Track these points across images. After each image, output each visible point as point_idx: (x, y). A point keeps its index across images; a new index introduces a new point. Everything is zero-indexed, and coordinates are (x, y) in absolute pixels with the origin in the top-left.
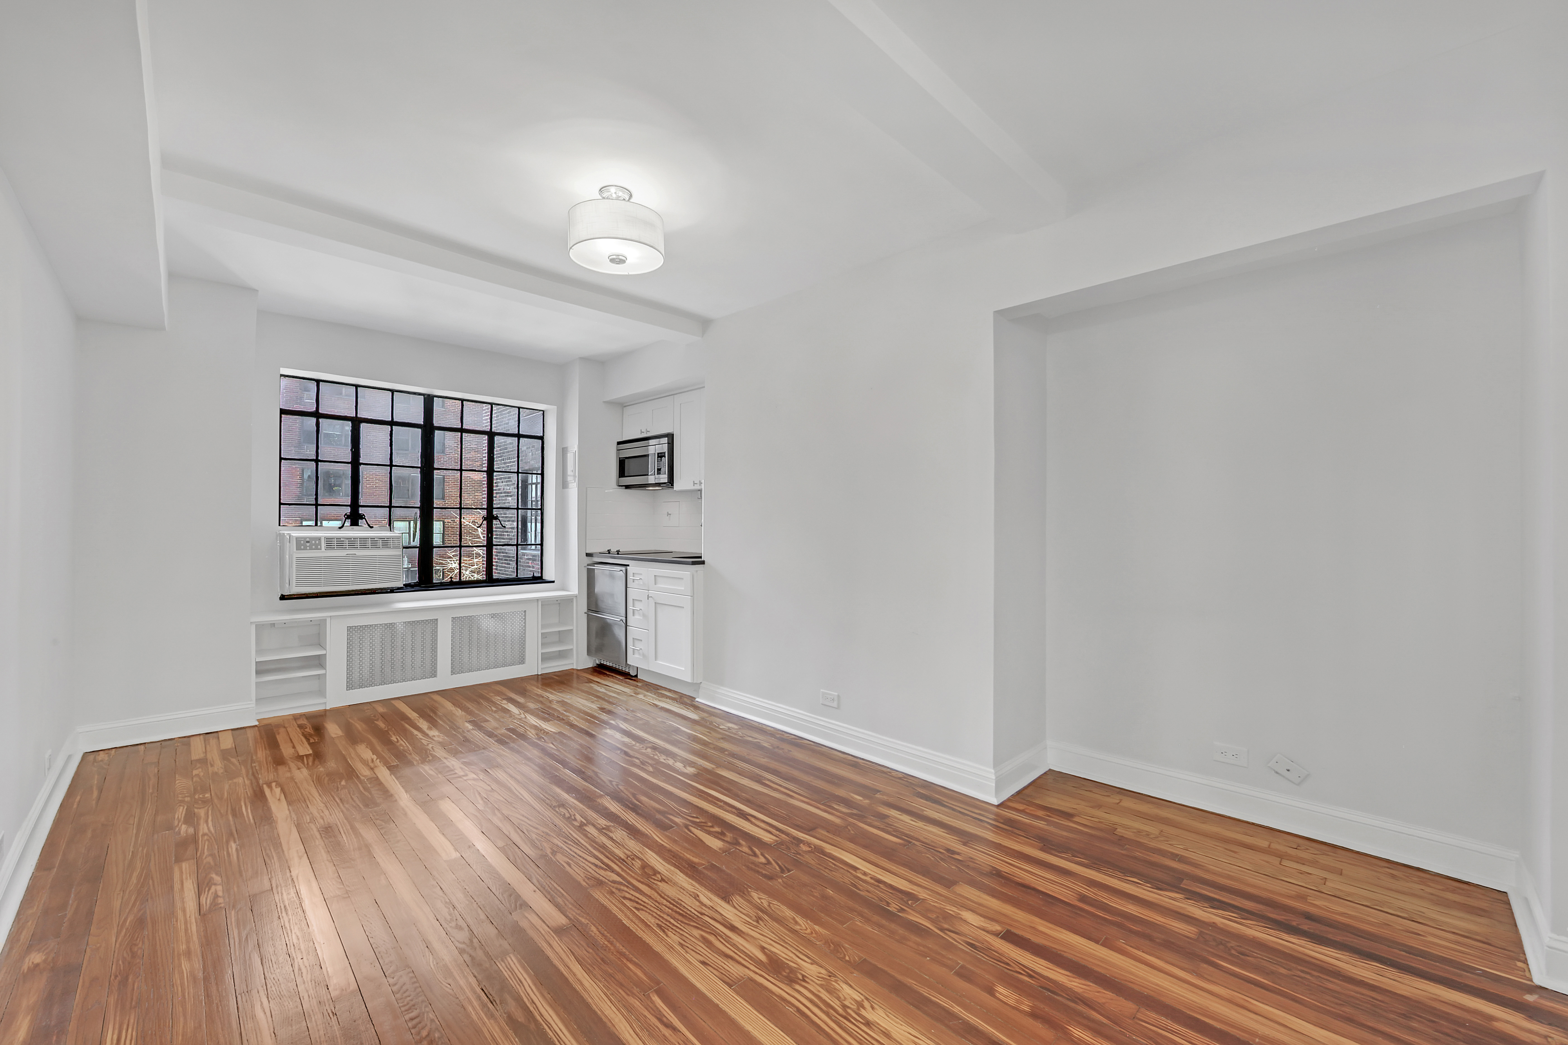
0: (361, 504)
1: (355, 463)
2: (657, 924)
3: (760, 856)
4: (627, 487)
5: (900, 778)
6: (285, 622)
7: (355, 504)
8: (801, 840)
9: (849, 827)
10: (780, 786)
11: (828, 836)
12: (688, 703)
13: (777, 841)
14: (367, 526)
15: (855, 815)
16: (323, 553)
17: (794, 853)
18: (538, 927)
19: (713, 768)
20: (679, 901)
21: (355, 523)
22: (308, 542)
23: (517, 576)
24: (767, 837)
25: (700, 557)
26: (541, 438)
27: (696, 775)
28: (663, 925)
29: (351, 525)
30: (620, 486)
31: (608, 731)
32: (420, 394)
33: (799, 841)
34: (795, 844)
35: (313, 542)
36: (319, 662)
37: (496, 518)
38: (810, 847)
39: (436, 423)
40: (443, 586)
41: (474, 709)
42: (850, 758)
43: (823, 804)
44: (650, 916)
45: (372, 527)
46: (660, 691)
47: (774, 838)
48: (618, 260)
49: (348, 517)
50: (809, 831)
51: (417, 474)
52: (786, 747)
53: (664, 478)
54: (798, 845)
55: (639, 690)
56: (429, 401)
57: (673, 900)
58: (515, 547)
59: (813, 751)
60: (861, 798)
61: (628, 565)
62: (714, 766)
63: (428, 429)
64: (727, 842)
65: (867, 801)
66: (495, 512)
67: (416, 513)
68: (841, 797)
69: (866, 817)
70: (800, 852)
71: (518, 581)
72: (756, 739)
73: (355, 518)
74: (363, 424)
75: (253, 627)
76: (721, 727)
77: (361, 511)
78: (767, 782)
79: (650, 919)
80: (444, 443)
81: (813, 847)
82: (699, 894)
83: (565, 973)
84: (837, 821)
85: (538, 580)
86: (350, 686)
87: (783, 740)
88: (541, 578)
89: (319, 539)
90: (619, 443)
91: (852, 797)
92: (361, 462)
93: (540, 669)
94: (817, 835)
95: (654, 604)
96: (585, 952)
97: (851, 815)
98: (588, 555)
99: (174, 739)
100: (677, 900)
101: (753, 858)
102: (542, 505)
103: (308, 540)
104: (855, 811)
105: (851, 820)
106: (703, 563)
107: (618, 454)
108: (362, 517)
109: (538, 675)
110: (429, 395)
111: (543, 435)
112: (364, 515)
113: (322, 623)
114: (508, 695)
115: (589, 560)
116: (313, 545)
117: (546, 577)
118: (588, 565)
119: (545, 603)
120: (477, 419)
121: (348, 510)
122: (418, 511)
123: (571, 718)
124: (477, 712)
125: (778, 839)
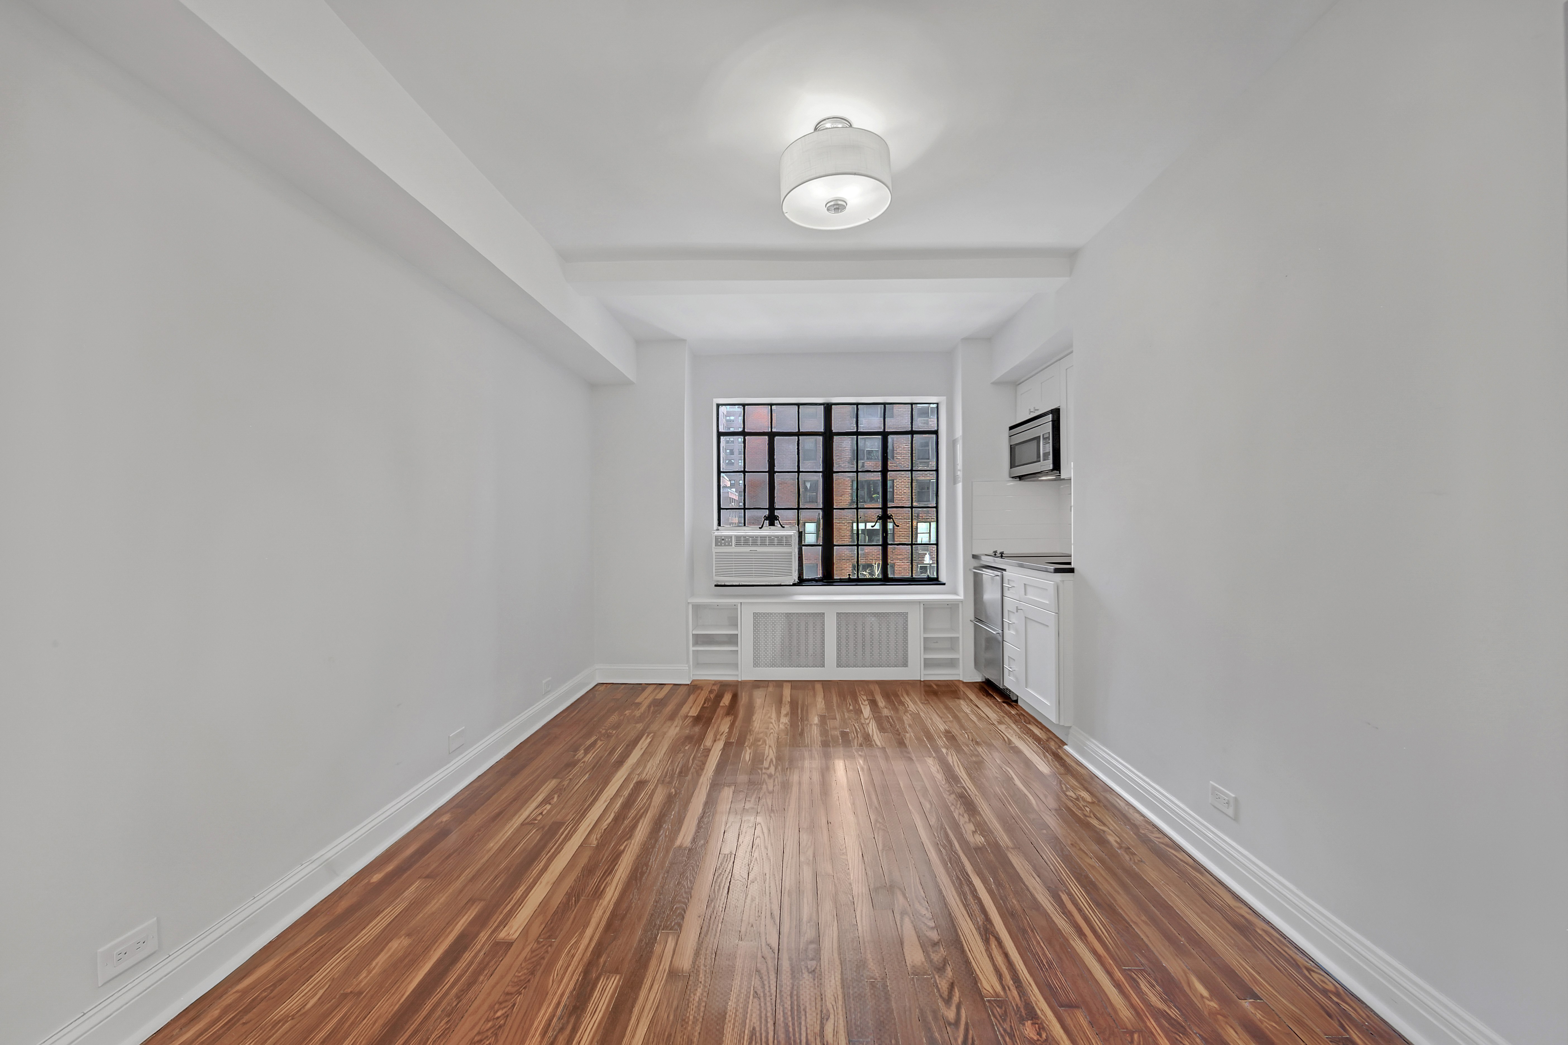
0: (776, 507)
1: (772, 472)
2: (754, 1029)
3: (954, 1008)
4: (1021, 478)
5: (1325, 992)
6: (718, 604)
7: (772, 508)
8: (1036, 1014)
9: (1136, 1036)
10: (1080, 910)
11: (1084, 1033)
12: (1051, 749)
13: (997, 995)
14: (780, 526)
15: (1168, 1018)
16: (733, 549)
17: (1005, 1030)
18: (663, 959)
19: (1008, 847)
20: (803, 1013)
21: (772, 524)
22: (723, 540)
23: (912, 575)
24: (989, 982)
25: (1070, 563)
26: (936, 433)
27: (978, 849)
28: (758, 1034)
29: (769, 526)
30: (1013, 477)
31: (930, 761)
32: (820, 404)
33: (1031, 1014)
34: (1021, 1016)
35: (727, 540)
36: (733, 640)
37: (890, 517)
38: (1039, 1034)
39: (834, 430)
40: (843, 582)
41: (835, 705)
42: (1244, 911)
43: (1123, 972)
44: (758, 1012)
45: (784, 527)
46: (1029, 726)
47: (999, 988)
48: (837, 206)
49: (766, 518)
50: (1061, 1006)
51: (819, 478)
52: (1142, 852)
53: (1049, 464)
54: (1022, 1020)
55: (1007, 719)
56: (828, 408)
57: (798, 1006)
58: (910, 546)
59: (1183, 874)
60: (1205, 993)
61: (1005, 570)
62: (1010, 844)
63: (828, 436)
64: (931, 961)
65: (1213, 1004)
66: (890, 511)
67: (819, 514)
68: (1169, 974)
69: (1185, 1033)
70: (1017, 1033)
71: (911, 581)
72: (1104, 824)
73: (772, 519)
74: (776, 437)
75: (690, 606)
76: (1068, 793)
77: (777, 513)
78: (1065, 897)
79: (754, 1015)
80: (843, 447)
81: (1044, 1036)
82: (832, 1016)
83: (629, 1028)
84: (1125, 1013)
85: (935, 581)
86: (756, 664)
87: (1145, 841)
88: (937, 579)
89: (731, 537)
90: (1011, 428)
91: (1189, 984)
92: (775, 470)
93: (922, 676)
94: (1068, 1021)
95: (1024, 618)
96: (666, 1016)
97: (1159, 1014)
98: (975, 557)
99: (641, 684)
100: (802, 1007)
101: (941, 1003)
102: (937, 503)
103: (723, 538)
104: (1174, 1013)
105: (1152, 1023)
106: (1072, 571)
107: (1010, 441)
108: (776, 518)
109: (920, 680)
110: (828, 404)
111: (938, 429)
112: (778, 517)
113: (734, 608)
114: (876, 697)
115: (975, 563)
116: (727, 542)
117: (942, 579)
118: (975, 568)
119: (928, 608)
120: (871, 421)
121: (767, 513)
122: (821, 512)
123: (908, 735)
124: (835, 708)
125: (1002, 993)
